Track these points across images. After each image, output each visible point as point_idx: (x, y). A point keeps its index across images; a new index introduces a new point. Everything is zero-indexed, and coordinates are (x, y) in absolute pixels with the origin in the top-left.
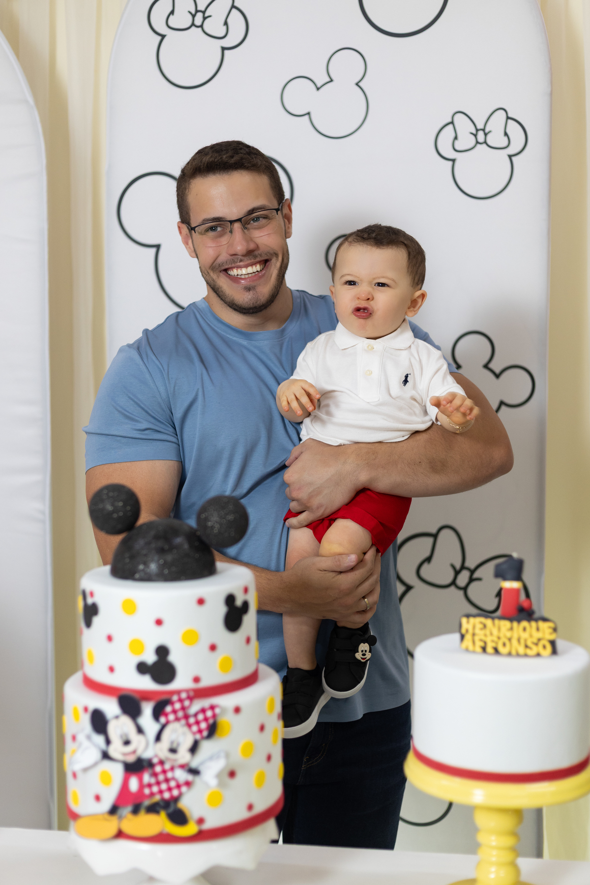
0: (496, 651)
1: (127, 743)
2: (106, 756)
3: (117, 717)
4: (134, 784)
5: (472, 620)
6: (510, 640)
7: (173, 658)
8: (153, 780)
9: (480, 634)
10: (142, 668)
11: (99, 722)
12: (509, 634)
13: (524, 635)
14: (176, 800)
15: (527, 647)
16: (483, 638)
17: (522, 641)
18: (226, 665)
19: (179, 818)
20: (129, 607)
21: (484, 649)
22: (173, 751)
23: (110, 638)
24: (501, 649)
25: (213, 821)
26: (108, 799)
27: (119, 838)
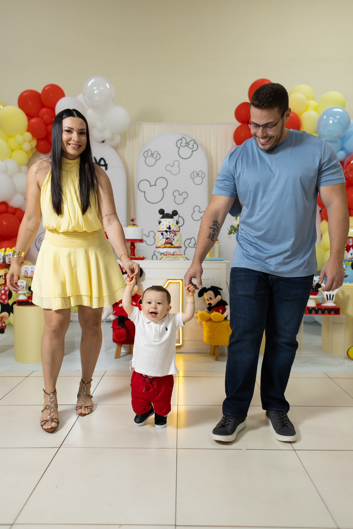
2: (163, 238)
3: (165, 233)
4: (167, 241)
7: (171, 227)
8: (169, 240)
10: (167, 228)
11: (162, 234)
14: (172, 243)
18: (176, 228)
19: (172, 245)
20: (166, 221)
22: (171, 237)
23: (163, 225)
25: (176, 246)
26: (163, 243)
27: (165, 247)
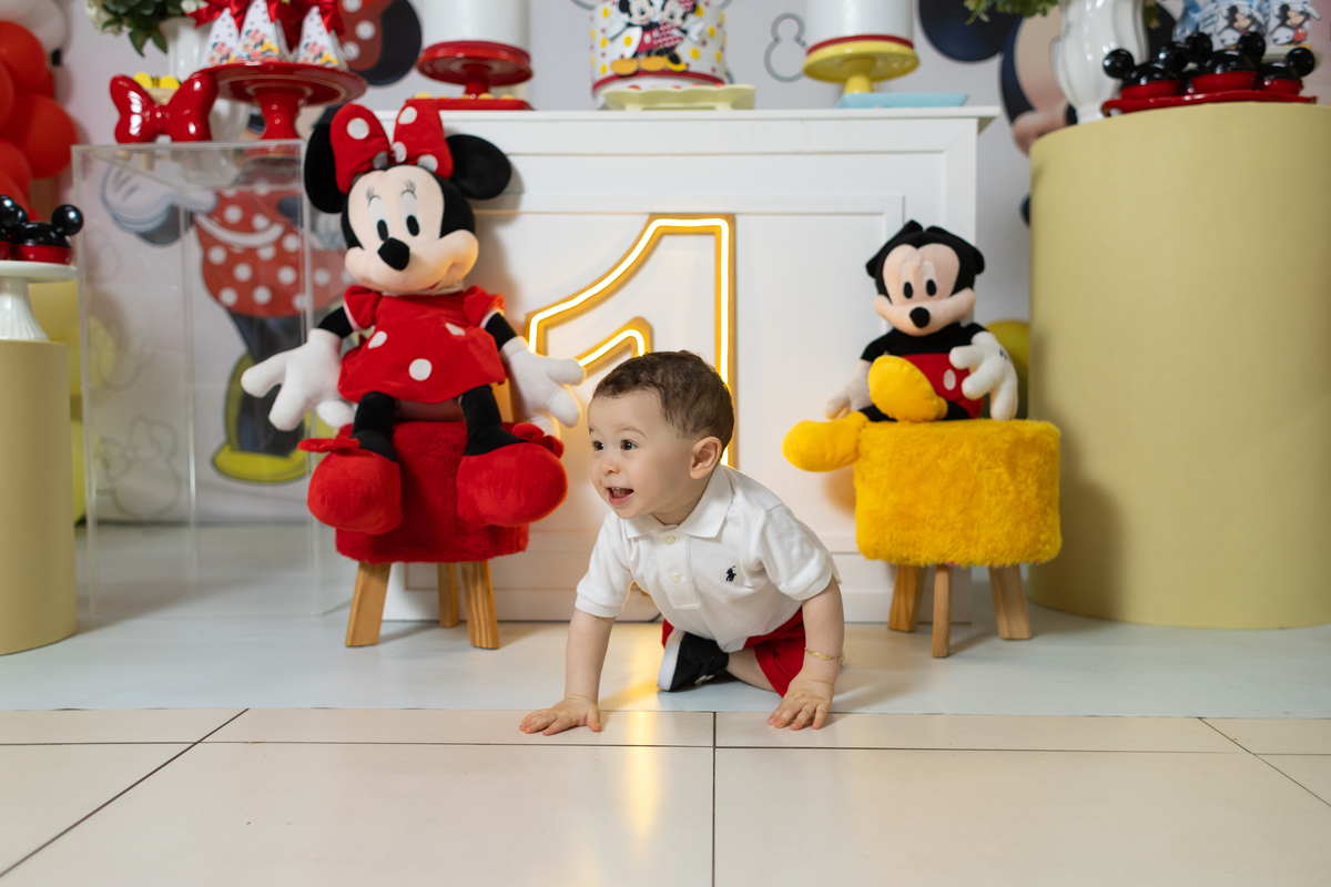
1: (643, 13)
2: (630, 25)
4: (647, 39)
8: (660, 35)
11: (624, 7)
14: (673, 48)
19: (675, 59)
22: (672, 17)
25: (694, 68)
26: (630, 51)
27: (638, 73)
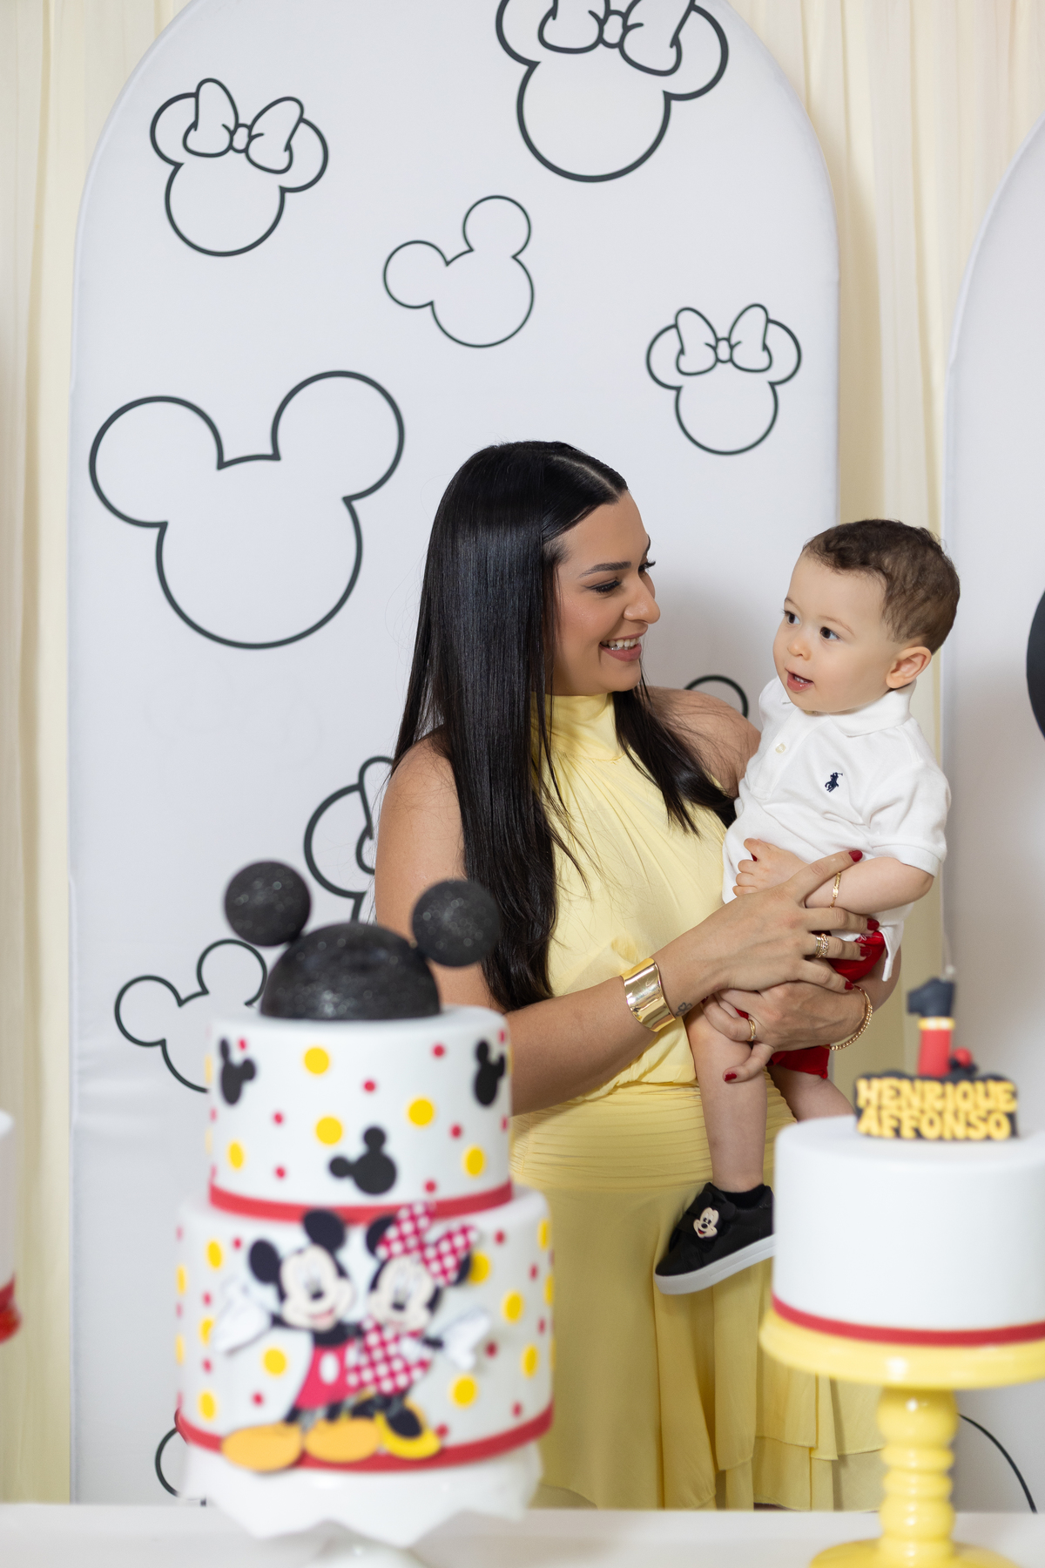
0: (918, 1134)
1: (317, 1295)
2: (278, 1321)
3: (300, 1252)
4: (329, 1368)
5: (876, 1083)
6: (940, 1114)
7: (393, 1149)
8: (364, 1360)
9: (890, 1105)
10: (339, 1167)
11: (265, 1263)
12: (939, 1105)
13: (965, 1106)
14: (402, 1393)
15: (969, 1124)
16: (896, 1113)
17: (962, 1117)
18: (475, 1163)
19: (407, 1425)
20: (317, 1061)
21: (897, 1132)
22: (399, 1306)
23: (278, 1118)
24: (926, 1131)
25: (460, 1435)
27: (301, 1464)
